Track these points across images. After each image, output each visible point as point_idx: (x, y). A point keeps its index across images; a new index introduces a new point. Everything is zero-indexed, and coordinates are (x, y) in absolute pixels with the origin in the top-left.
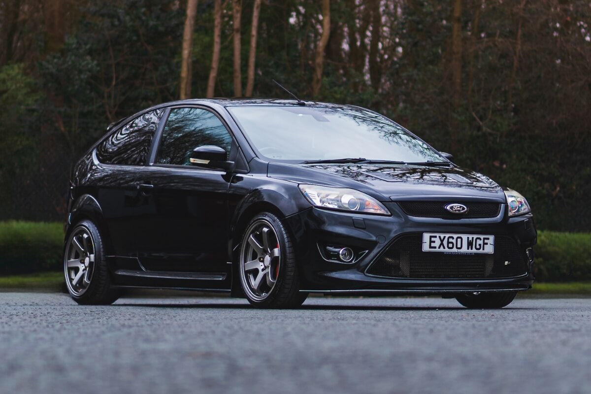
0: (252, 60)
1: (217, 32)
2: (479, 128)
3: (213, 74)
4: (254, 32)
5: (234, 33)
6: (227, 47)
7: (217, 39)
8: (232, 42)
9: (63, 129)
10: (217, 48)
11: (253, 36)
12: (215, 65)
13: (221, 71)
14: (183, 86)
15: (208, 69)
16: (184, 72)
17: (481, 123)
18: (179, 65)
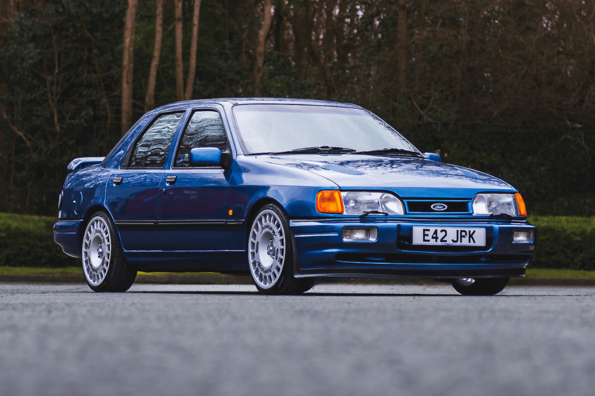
0: (194, 48)
1: (159, 21)
2: (420, 118)
3: (155, 63)
4: (196, 21)
5: (176, 21)
6: (169, 35)
7: (159, 28)
8: (174, 30)
9: (5, 117)
10: (159, 37)
11: (195, 25)
12: (157, 54)
13: (162, 60)
14: (125, 74)
15: (151, 57)
16: (126, 60)
17: (422, 112)
18: (121, 52)
